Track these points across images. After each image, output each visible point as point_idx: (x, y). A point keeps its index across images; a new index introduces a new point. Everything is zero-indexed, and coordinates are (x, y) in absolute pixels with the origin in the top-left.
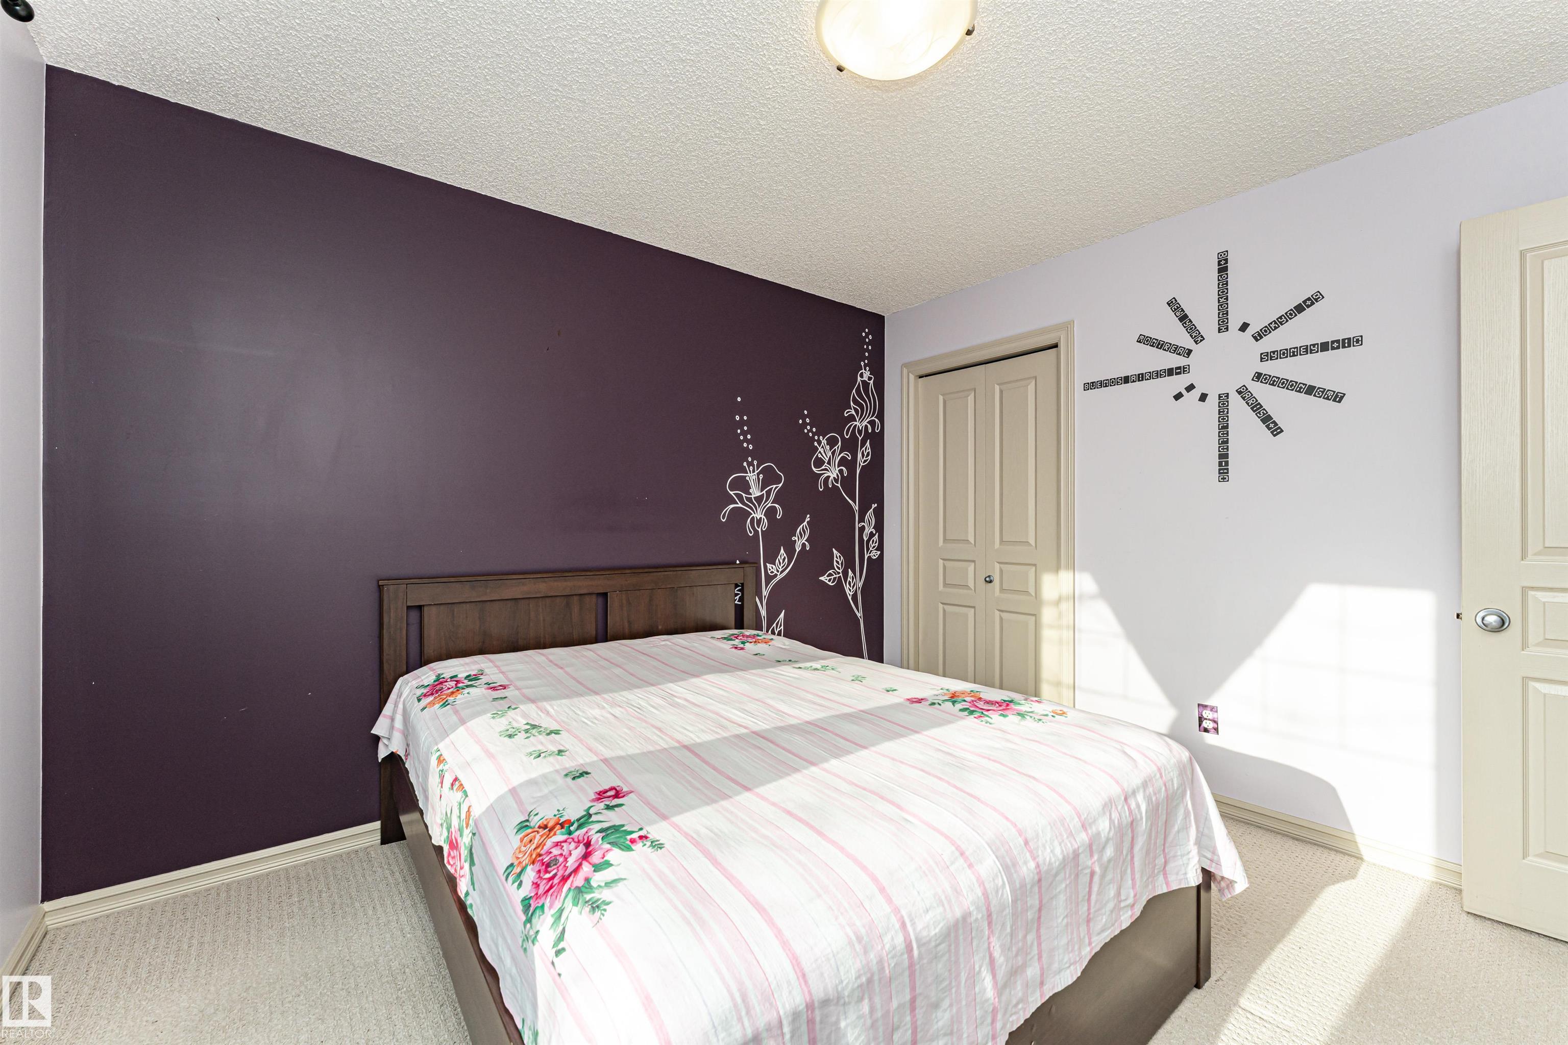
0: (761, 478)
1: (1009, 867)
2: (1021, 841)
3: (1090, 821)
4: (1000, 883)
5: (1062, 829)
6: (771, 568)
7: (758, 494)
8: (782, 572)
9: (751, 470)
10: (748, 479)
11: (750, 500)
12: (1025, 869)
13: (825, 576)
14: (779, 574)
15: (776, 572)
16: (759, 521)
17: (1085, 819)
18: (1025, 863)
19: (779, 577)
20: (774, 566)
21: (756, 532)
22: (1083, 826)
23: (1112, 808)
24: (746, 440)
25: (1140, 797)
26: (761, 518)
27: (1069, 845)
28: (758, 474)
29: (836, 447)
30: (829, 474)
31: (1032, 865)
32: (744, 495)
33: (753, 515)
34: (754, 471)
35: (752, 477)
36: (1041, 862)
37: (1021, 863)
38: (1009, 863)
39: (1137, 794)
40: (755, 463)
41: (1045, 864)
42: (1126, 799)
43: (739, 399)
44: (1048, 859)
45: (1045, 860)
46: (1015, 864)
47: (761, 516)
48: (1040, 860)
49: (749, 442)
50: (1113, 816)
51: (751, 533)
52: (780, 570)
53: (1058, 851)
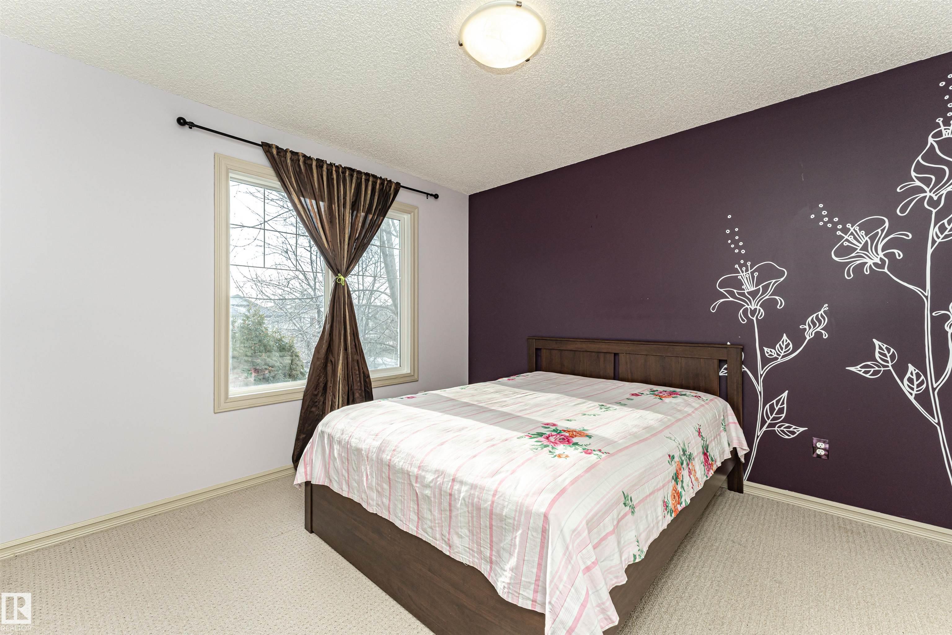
0: (756, 276)
1: (380, 450)
2: (394, 448)
3: (425, 469)
4: (374, 451)
5: (410, 459)
6: (769, 351)
7: (753, 289)
8: (783, 357)
9: (744, 270)
10: (741, 278)
11: (743, 295)
12: (385, 456)
13: (858, 367)
14: (780, 357)
15: (776, 355)
16: (753, 312)
17: (422, 466)
18: (387, 455)
19: (780, 361)
20: (773, 350)
21: (750, 322)
22: (419, 467)
23: (441, 475)
24: (737, 247)
25: (464, 489)
26: (756, 309)
27: (407, 467)
28: (752, 273)
29: (879, 230)
30: (867, 260)
31: (388, 458)
32: (735, 291)
33: (747, 306)
34: (747, 270)
35: (744, 276)
36: (392, 460)
37: (386, 453)
38: (382, 449)
39: (463, 485)
40: (749, 264)
41: (393, 462)
42: (453, 480)
43: (729, 217)
44: (395, 462)
45: (394, 461)
46: (384, 451)
47: (756, 307)
48: (393, 459)
49: (740, 248)
50: (439, 479)
51: (744, 321)
52: (782, 355)
53: (401, 464)
